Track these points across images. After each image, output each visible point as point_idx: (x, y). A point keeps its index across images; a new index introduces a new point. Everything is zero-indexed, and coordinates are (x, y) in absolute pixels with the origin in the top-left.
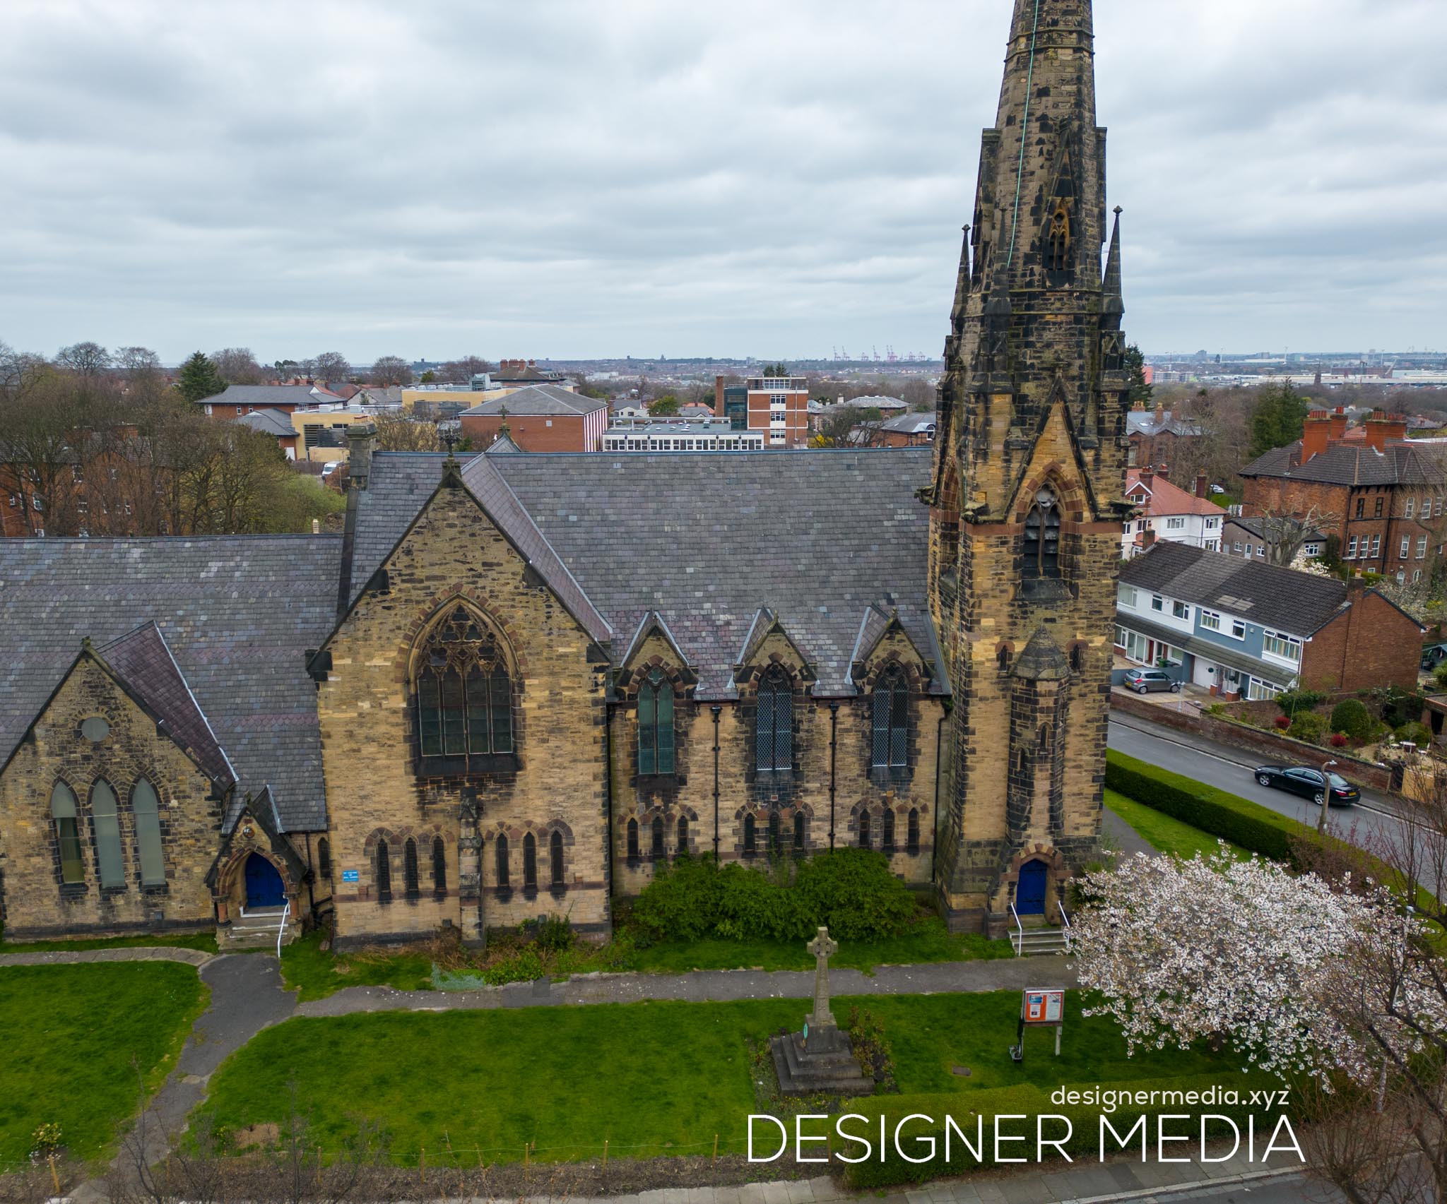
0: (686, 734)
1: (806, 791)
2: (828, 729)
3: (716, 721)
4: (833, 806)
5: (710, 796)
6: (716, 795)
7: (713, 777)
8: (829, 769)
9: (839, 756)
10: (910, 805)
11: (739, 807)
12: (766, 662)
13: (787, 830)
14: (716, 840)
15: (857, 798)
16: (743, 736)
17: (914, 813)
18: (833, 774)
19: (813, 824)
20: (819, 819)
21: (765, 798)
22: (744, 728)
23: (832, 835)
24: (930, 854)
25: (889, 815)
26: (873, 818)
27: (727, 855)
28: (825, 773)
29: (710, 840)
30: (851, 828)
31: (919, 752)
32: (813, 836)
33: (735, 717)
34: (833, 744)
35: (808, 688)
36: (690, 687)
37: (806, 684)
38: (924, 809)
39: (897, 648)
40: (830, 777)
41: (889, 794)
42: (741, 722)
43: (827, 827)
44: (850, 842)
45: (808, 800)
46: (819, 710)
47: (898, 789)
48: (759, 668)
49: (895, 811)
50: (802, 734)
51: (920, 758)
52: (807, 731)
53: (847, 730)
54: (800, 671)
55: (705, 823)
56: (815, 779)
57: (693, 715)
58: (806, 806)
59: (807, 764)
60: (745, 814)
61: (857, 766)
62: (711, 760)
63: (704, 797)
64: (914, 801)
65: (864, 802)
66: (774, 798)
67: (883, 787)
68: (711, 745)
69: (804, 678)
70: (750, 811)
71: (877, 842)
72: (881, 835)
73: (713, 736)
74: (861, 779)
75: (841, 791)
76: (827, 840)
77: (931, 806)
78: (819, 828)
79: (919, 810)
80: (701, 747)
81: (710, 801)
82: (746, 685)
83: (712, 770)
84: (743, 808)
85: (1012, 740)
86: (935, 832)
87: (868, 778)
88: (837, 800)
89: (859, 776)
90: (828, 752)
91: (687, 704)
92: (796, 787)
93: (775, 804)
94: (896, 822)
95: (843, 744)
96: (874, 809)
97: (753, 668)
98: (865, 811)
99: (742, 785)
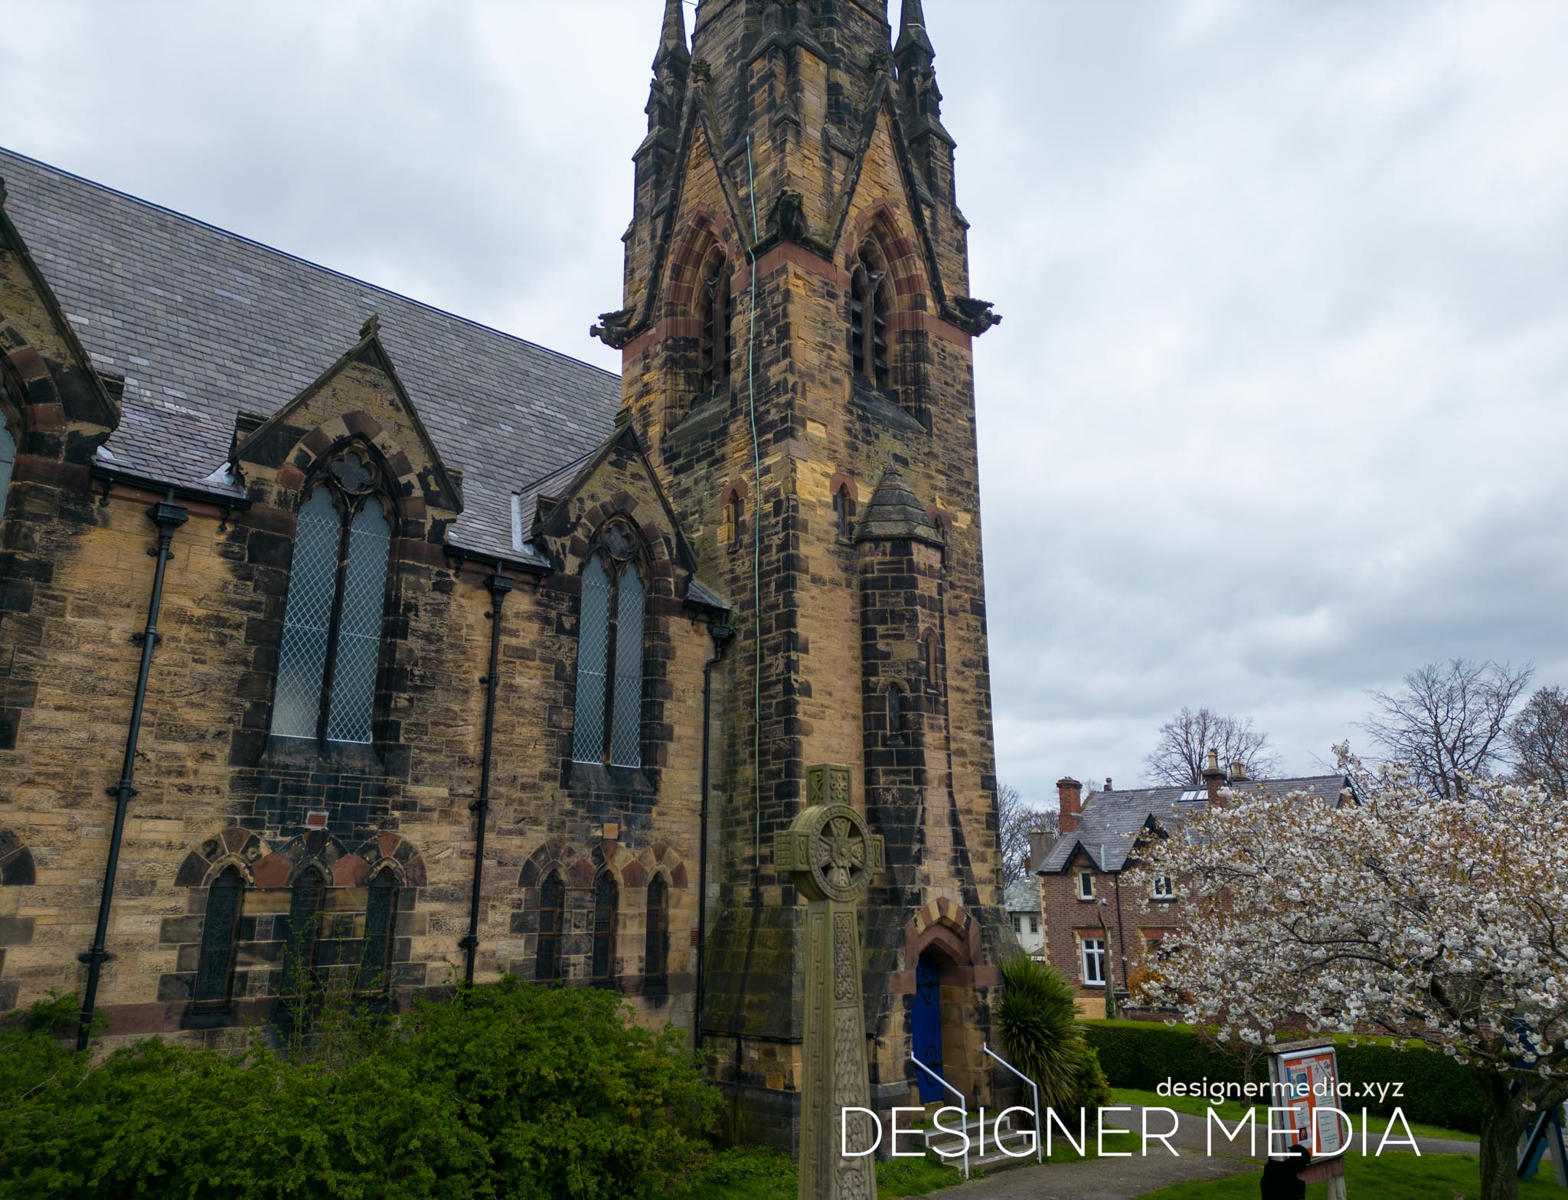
0: (44, 572)
1: (409, 806)
2: (479, 640)
3: (159, 552)
4: (478, 855)
5: (98, 795)
6: (121, 793)
7: (120, 732)
8: (473, 749)
9: (501, 718)
10: (652, 866)
11: (196, 841)
12: (334, 429)
13: (345, 926)
14: (95, 959)
15: (538, 837)
16: (241, 616)
17: (657, 889)
18: (485, 764)
19: (422, 908)
20: (439, 896)
21: (288, 819)
22: (250, 594)
23: (468, 944)
24: (690, 998)
25: (606, 890)
26: (571, 895)
27: (129, 1018)
28: (463, 761)
29: (69, 957)
30: (519, 926)
31: (668, 734)
32: (420, 946)
33: (225, 554)
34: (489, 682)
35: (439, 527)
36: (88, 429)
37: (433, 513)
38: (679, 875)
39: (630, 489)
40: (475, 773)
41: (611, 831)
42: (243, 574)
43: (459, 922)
44: (514, 966)
45: (413, 834)
46: (460, 588)
47: (629, 821)
48: (315, 439)
49: (619, 877)
50: (413, 643)
51: (672, 747)
52: (427, 637)
53: (524, 654)
54: (422, 477)
55: (61, 897)
56: (438, 774)
57: (81, 519)
58: (406, 852)
59: (420, 728)
60: (214, 868)
61: (540, 749)
62: (120, 673)
63: (73, 799)
64: (660, 855)
65: (551, 851)
66: (316, 819)
67: (596, 813)
68: (126, 624)
69: (430, 499)
70: (234, 859)
71: (578, 964)
72: (587, 945)
73: (142, 598)
74: (549, 786)
75: (501, 815)
76: (456, 958)
77: (692, 867)
78: (437, 924)
79: (669, 878)
80: (91, 624)
81: (93, 817)
82: (270, 474)
83: (120, 706)
84: (212, 846)
85: (868, 670)
86: (698, 937)
87: (565, 785)
88: (491, 840)
89: (546, 776)
90: (476, 703)
91: (65, 479)
92: (384, 792)
93: (316, 841)
94: (623, 909)
95: (512, 688)
96: (575, 870)
97: (297, 434)
98: (553, 876)
99: (219, 770)
